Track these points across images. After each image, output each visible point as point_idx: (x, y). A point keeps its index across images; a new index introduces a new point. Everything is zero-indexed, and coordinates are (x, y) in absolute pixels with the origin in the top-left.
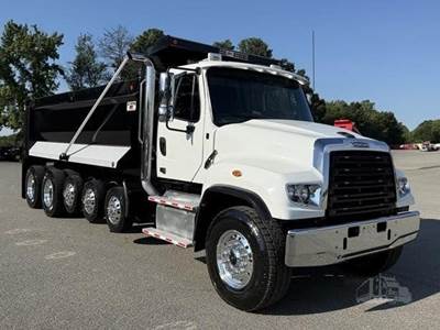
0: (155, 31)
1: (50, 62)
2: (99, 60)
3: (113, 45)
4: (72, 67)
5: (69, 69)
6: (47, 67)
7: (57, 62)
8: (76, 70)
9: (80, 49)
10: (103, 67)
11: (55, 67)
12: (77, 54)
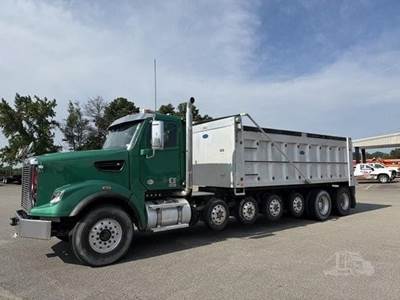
0: (122, 99)
1: (49, 119)
2: (84, 117)
3: (94, 108)
4: (66, 123)
5: (64, 124)
6: (47, 123)
7: (54, 119)
8: (68, 125)
9: (71, 111)
10: (87, 122)
11: (53, 122)
12: (69, 114)
